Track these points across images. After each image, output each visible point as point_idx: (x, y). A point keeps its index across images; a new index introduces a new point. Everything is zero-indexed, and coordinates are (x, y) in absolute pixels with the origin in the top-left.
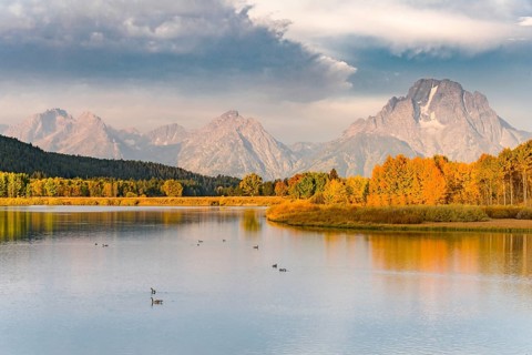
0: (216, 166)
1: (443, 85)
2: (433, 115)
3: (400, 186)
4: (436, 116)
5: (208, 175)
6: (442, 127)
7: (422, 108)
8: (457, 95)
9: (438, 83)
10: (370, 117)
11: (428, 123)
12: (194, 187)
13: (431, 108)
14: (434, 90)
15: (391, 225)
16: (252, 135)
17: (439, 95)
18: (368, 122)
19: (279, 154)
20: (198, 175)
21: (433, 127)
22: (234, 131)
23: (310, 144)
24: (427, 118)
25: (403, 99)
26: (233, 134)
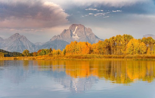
0: (12, 49)
2: (76, 35)
3: (75, 50)
5: (11, 52)
6: (79, 38)
7: (73, 32)
8: (83, 29)
9: (78, 25)
10: (58, 35)
11: (75, 37)
12: (7, 55)
13: (76, 33)
14: (76, 27)
15: (78, 59)
16: (23, 40)
17: (78, 29)
18: (57, 37)
19: (31, 46)
20: (8, 52)
21: (76, 38)
22: (18, 39)
23: (40, 43)
24: (75, 36)
25: (68, 30)
26: (17, 40)
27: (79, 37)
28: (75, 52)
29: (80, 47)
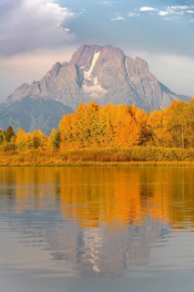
1: (105, 51)
2: (96, 80)
3: (93, 133)
4: (99, 81)
6: (105, 91)
7: (85, 73)
8: (119, 60)
9: (100, 48)
10: (35, 83)
11: (92, 88)
13: (94, 74)
14: (96, 55)
15: (102, 163)
17: (101, 61)
18: (32, 88)
21: (96, 91)
24: (90, 83)
25: (67, 64)
27: (105, 87)
28: (92, 140)
29: (107, 123)
